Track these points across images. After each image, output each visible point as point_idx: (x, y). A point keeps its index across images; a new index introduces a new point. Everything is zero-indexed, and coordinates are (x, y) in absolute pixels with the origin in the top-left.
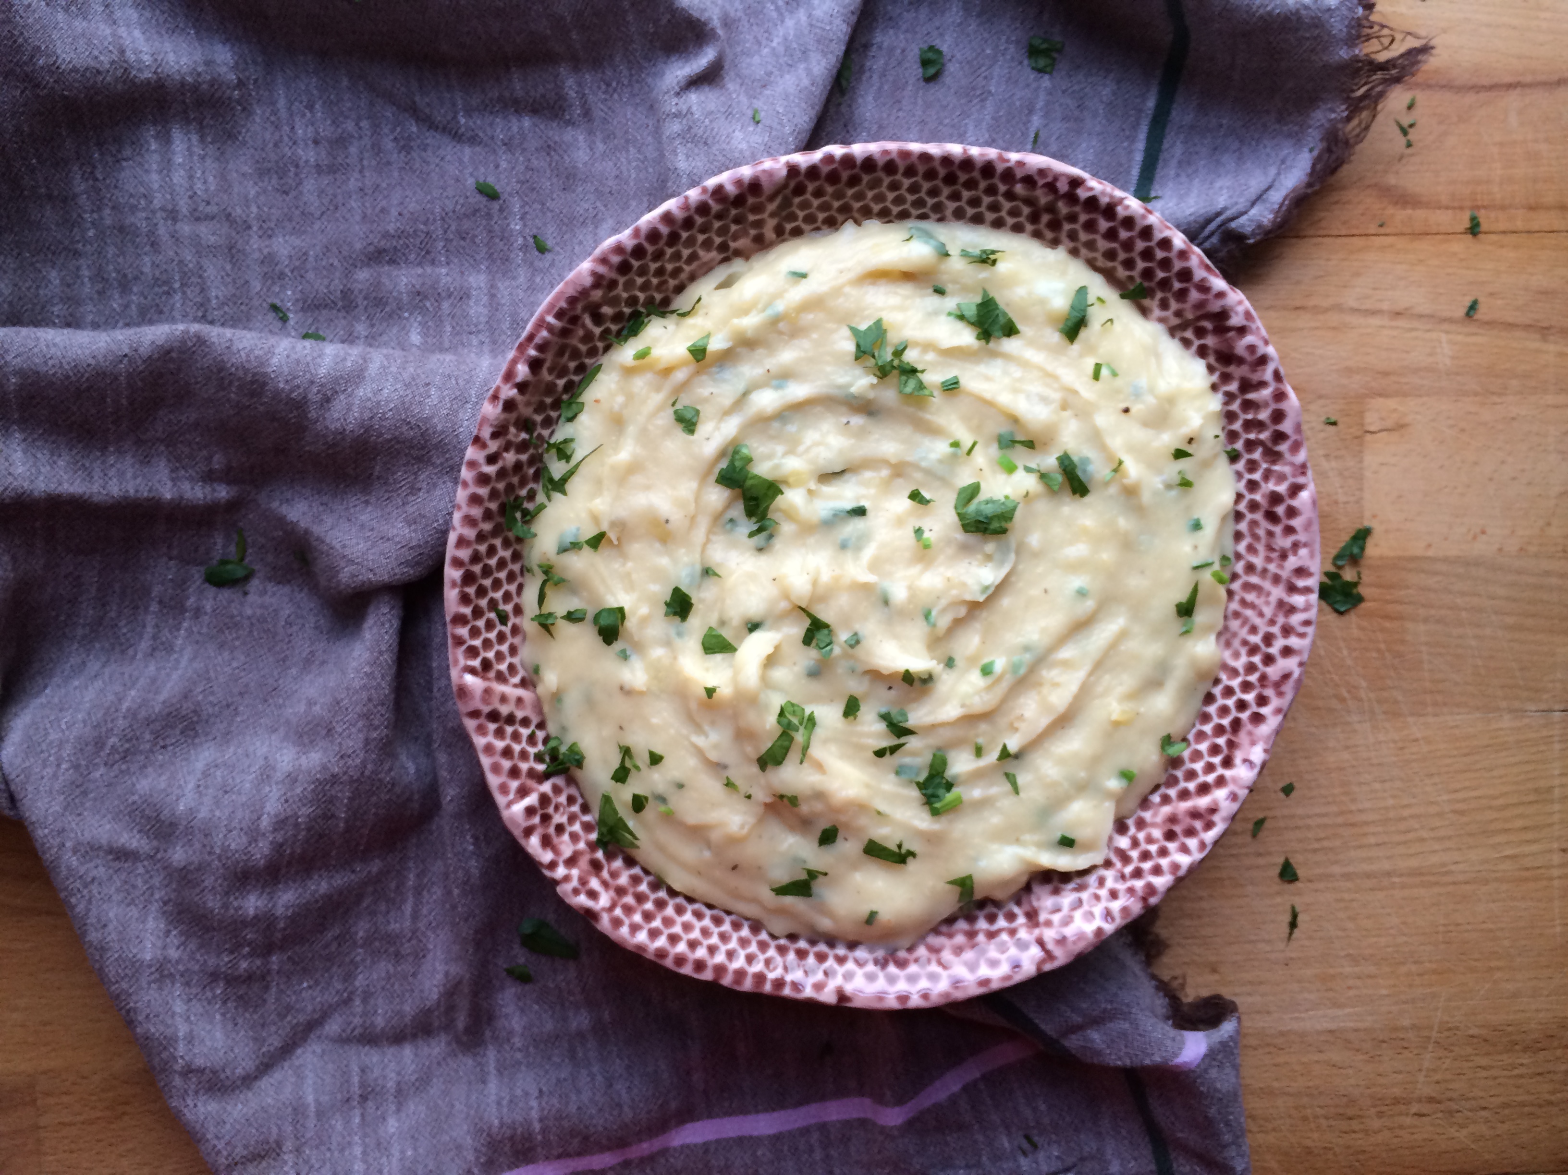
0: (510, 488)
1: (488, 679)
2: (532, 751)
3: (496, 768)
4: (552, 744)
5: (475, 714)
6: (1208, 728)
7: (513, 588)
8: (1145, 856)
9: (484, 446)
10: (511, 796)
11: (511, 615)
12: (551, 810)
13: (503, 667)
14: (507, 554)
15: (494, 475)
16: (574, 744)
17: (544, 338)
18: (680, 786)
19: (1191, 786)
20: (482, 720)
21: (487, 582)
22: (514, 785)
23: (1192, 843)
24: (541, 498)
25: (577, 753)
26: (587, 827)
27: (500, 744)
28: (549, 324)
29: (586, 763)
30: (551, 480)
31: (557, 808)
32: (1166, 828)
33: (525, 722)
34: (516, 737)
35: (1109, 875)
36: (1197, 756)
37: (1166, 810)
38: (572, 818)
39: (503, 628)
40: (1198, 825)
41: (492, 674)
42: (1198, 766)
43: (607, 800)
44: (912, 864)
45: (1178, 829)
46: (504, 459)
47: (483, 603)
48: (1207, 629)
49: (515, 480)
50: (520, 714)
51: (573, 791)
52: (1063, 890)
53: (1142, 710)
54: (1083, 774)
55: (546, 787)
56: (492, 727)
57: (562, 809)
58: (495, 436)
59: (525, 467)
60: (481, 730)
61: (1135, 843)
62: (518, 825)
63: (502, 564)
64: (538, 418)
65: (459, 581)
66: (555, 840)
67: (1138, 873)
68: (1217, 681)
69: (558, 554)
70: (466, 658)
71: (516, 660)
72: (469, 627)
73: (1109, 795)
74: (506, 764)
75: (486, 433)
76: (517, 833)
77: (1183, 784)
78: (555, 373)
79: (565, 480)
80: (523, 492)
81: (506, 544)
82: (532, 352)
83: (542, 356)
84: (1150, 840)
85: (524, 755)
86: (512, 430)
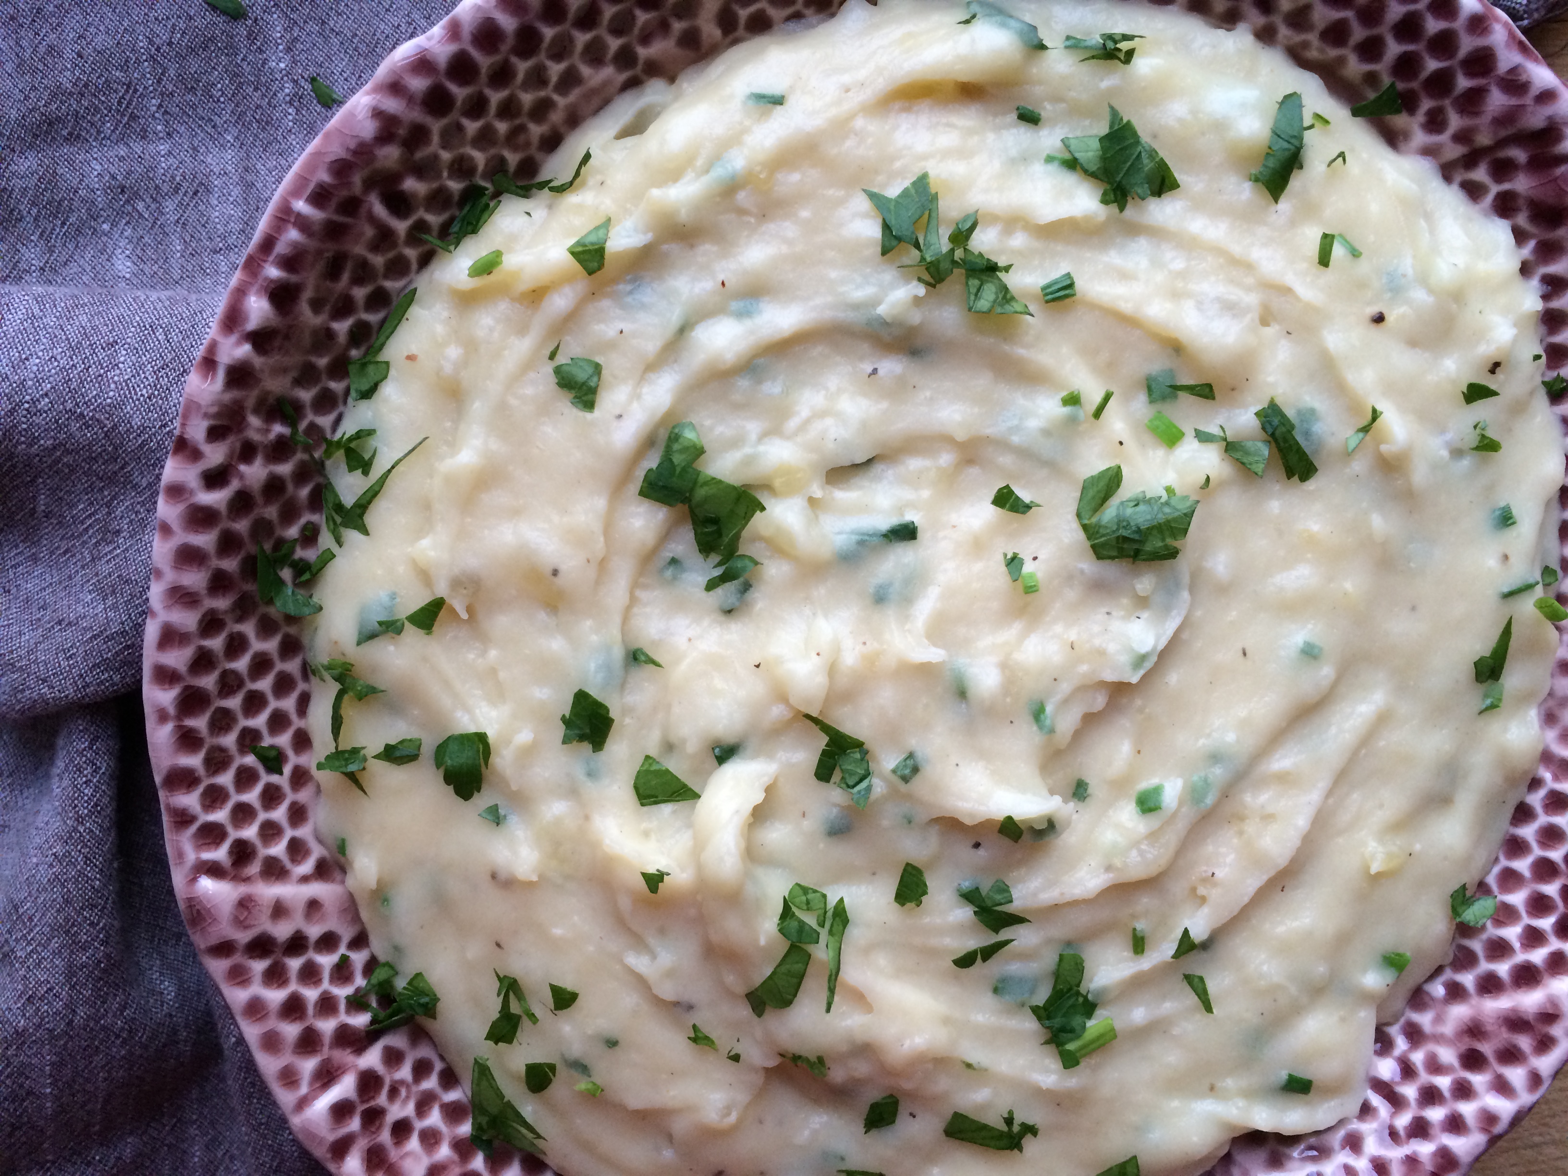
0: (262, 528)
1: (247, 880)
2: (342, 992)
3: (271, 1042)
4: (380, 974)
5: (224, 949)
6: (1523, 865)
7: (289, 704)
8: (1430, 1096)
9: (195, 455)
10: (304, 1089)
11: (290, 753)
12: (382, 1099)
13: (278, 849)
14: (271, 646)
15: (223, 508)
16: (419, 975)
17: (295, 245)
18: (612, 1043)
19: (1503, 969)
20: (237, 958)
21: (234, 703)
22: (308, 1065)
23: (1516, 1075)
24: (326, 540)
25: (423, 993)
26: (453, 1112)
27: (275, 996)
28: (299, 215)
29: (440, 1006)
30: (339, 507)
31: (394, 1092)
32: (1463, 1048)
33: (328, 942)
34: (310, 974)
35: (1368, 1129)
36: (1506, 914)
37: (1459, 1012)
38: (424, 1104)
39: (274, 779)
40: (1524, 1042)
41: (254, 868)
42: (1512, 933)
43: (482, 1071)
44: (1030, 1144)
45: (1487, 1049)
46: (242, 477)
47: (229, 740)
48: (1524, 699)
49: (271, 512)
50: (314, 931)
51: (424, 1052)
52: (1290, 1158)
53: (1418, 847)
54: (1321, 969)
55: (372, 1058)
56: (259, 966)
57: (403, 1092)
58: (215, 434)
59: (290, 487)
60: (238, 975)
61: (1407, 1071)
62: (321, 1140)
63: (261, 665)
64: (306, 395)
65: (172, 711)
66: (394, 1154)
67: (1420, 1129)
68: (1535, 783)
69: (359, 643)
70: (199, 847)
71: (304, 832)
72: (201, 789)
73: (1365, 997)
74: (291, 1031)
75: (197, 431)
76: (320, 1152)
77: (1485, 966)
78: (328, 308)
79: (363, 505)
80: (293, 532)
81: (267, 628)
82: (273, 272)
83: (294, 278)
84: (1435, 1066)
85: (327, 1005)
86: (254, 421)
